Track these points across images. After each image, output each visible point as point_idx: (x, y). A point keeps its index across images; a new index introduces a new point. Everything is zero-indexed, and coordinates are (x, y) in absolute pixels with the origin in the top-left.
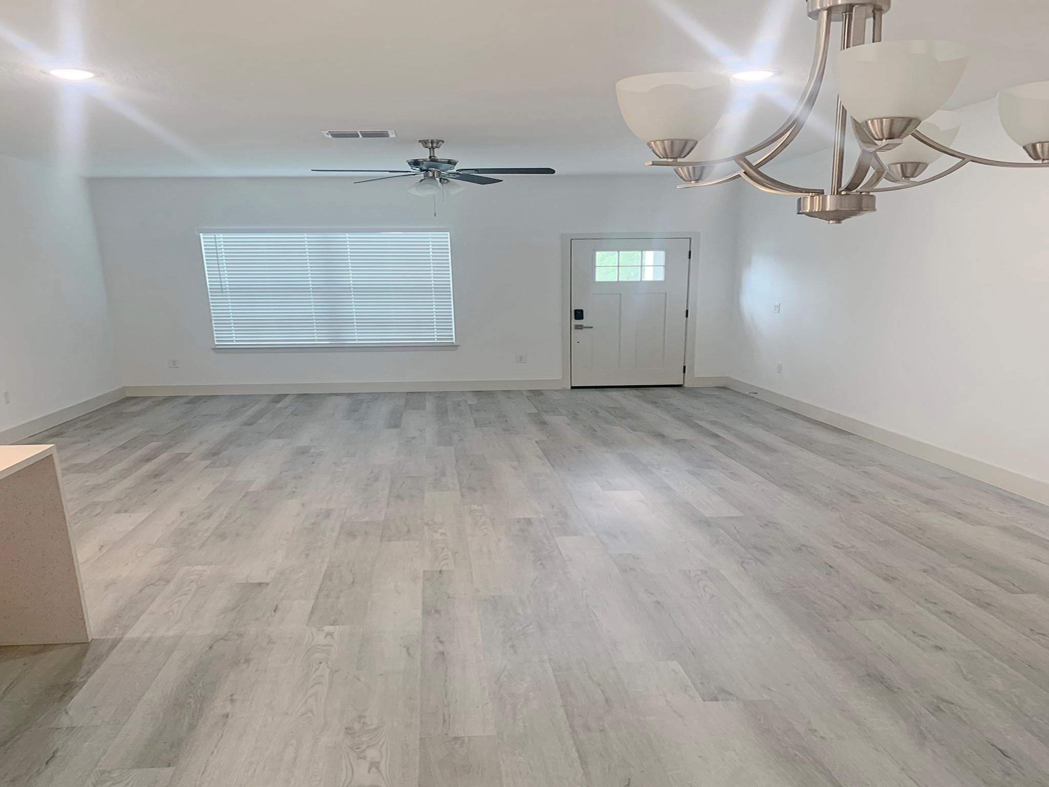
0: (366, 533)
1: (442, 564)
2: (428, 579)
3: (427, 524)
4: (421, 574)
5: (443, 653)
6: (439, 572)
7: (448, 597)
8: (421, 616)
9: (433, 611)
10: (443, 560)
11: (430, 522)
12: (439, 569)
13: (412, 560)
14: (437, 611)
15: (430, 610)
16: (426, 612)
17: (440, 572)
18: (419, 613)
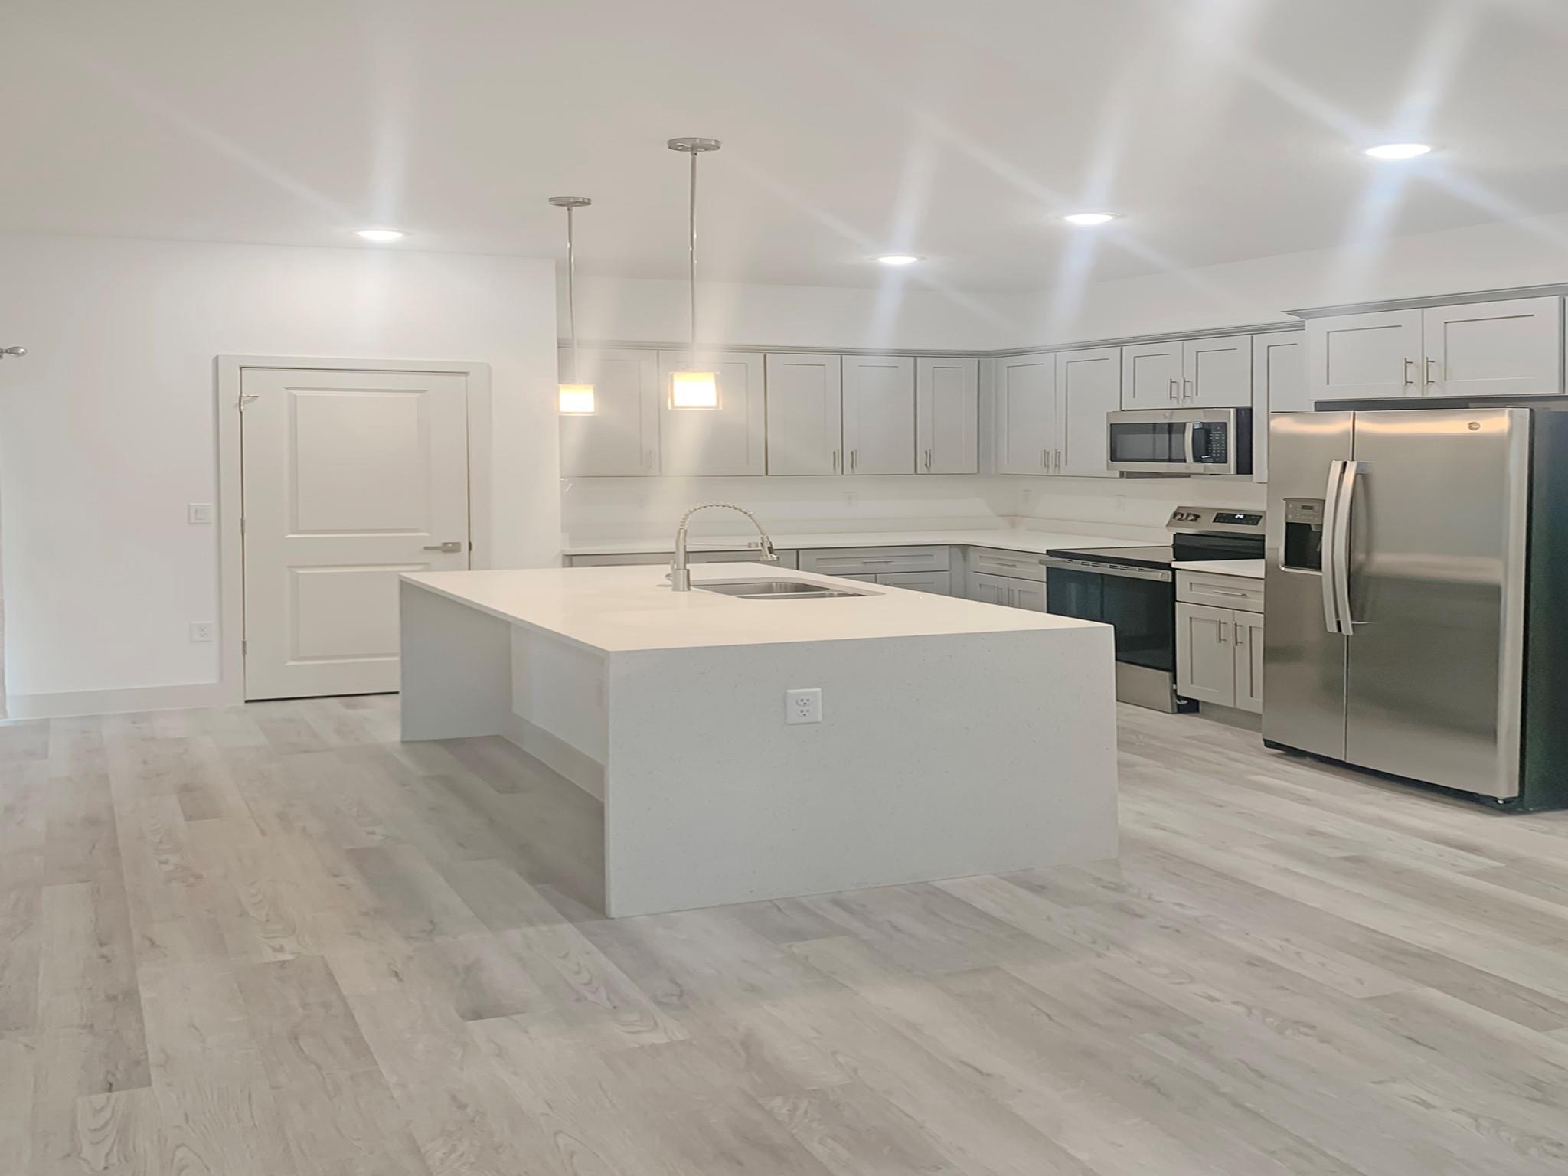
1: (107, 1114)
4: (153, 1076)
5: (101, 945)
6: (114, 1087)
7: (92, 1026)
8: (141, 988)
9: (120, 997)
10: (106, 1124)
12: (115, 1095)
14: (112, 998)
15: (127, 998)
16: (131, 995)
17: (110, 1088)
18: (145, 995)
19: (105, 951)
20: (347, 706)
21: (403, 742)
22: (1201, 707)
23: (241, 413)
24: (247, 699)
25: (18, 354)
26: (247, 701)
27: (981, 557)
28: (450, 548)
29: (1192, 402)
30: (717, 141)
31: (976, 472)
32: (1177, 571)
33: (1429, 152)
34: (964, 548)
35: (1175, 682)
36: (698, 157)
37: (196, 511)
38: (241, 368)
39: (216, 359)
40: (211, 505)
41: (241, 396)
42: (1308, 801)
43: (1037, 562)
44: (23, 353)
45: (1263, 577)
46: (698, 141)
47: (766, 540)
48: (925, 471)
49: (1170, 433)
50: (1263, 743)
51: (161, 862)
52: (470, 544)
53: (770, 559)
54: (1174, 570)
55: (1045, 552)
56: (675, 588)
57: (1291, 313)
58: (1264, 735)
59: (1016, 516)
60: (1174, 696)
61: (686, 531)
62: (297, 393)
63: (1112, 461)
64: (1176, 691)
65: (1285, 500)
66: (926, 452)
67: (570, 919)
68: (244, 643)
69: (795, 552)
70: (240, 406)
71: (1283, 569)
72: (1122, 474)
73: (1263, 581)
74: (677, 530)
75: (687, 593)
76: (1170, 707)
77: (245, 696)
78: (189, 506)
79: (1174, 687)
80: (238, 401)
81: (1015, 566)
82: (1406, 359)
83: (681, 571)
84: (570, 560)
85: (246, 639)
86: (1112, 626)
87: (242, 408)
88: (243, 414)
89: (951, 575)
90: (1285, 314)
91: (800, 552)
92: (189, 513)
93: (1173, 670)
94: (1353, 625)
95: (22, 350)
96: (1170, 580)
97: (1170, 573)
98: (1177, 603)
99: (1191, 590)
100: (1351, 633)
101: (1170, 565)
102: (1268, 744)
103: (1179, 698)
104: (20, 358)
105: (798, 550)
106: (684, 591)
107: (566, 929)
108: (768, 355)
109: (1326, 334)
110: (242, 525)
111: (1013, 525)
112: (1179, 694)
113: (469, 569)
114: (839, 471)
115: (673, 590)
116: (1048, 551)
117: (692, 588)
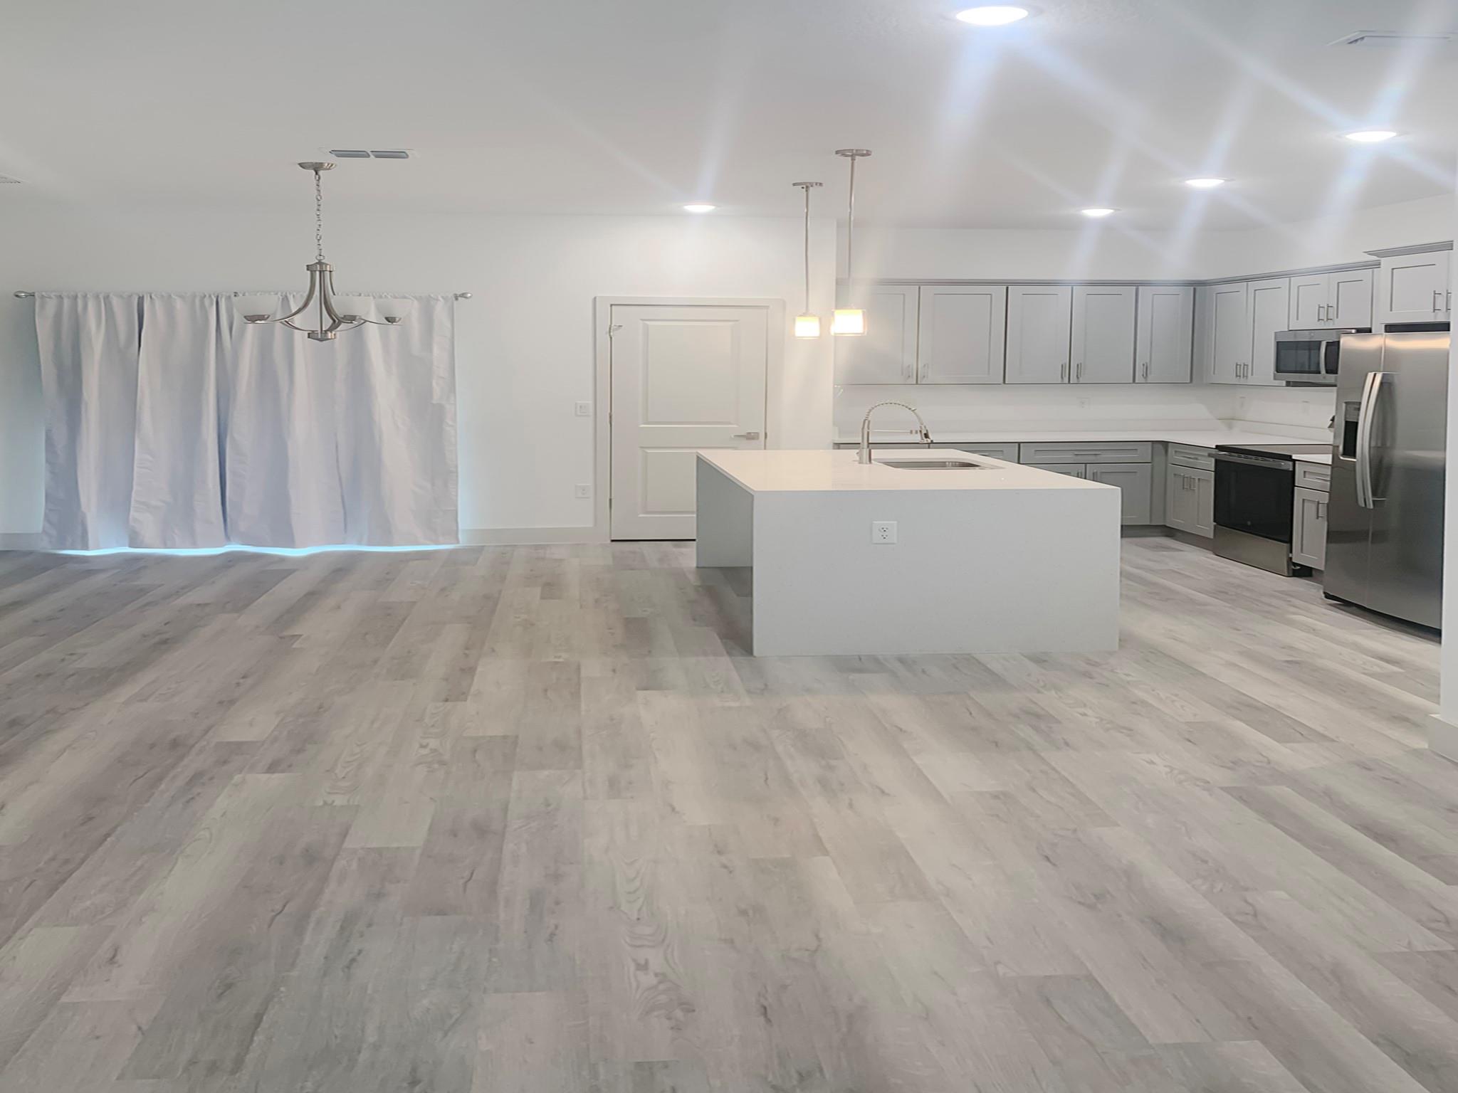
0: (540, 749)
1: (441, 710)
2: (464, 693)
3: (442, 763)
4: (469, 698)
9: (466, 670)
10: (439, 714)
11: (436, 766)
12: (447, 703)
13: (478, 713)
14: (462, 670)
15: (469, 671)
17: (447, 700)
19: (467, 652)
20: (675, 546)
21: (697, 567)
22: (1314, 572)
23: (611, 338)
24: (613, 539)
25: (466, 298)
26: (613, 541)
27: (1176, 452)
28: (751, 437)
29: (1334, 324)
30: (867, 151)
31: (1189, 381)
32: (1297, 462)
33: (1396, 136)
34: (1165, 444)
35: (1291, 552)
36: (856, 162)
37: (581, 407)
38: (611, 305)
39: (595, 298)
40: (591, 402)
41: (611, 326)
42: (1314, 631)
43: (1207, 454)
44: (470, 297)
45: (1330, 463)
46: (854, 151)
47: (923, 428)
48: (1143, 381)
49: (1310, 350)
50: (1323, 595)
51: (516, 617)
52: (766, 434)
53: (926, 442)
54: (1294, 461)
55: (1214, 447)
56: (861, 462)
57: (1370, 253)
58: (1324, 589)
59: (1233, 419)
60: (1291, 564)
61: (869, 422)
62: (648, 323)
63: (1278, 372)
64: (1291, 558)
65: (1346, 403)
66: (1144, 365)
67: (730, 654)
68: (610, 500)
69: (1017, 444)
70: (610, 332)
71: (1342, 458)
72: (1288, 384)
73: (1330, 467)
74: (862, 420)
75: (869, 465)
76: (1286, 570)
77: (611, 536)
78: (576, 403)
79: (1290, 555)
80: (608, 330)
81: (1197, 459)
82: (1435, 291)
83: (865, 450)
84: (838, 446)
85: (612, 497)
86: (1119, 488)
87: (612, 334)
88: (613, 338)
89: (1152, 465)
90: (1366, 254)
91: (1022, 445)
92: (576, 408)
93: (1290, 542)
94: (1373, 501)
95: (469, 295)
96: (1291, 469)
97: (1291, 463)
98: (1296, 488)
99: (1305, 477)
100: (1372, 507)
101: (1291, 456)
102: (1328, 596)
103: (1295, 564)
104: (467, 300)
105: (1019, 443)
106: (866, 463)
107: (725, 661)
108: (1010, 287)
109: (1390, 270)
110: (611, 417)
111: (1230, 427)
112: (1294, 561)
113: (765, 449)
114: (1066, 380)
115: (860, 463)
116: (1217, 446)
117: (872, 461)
